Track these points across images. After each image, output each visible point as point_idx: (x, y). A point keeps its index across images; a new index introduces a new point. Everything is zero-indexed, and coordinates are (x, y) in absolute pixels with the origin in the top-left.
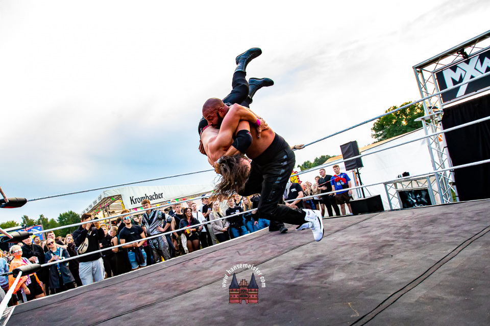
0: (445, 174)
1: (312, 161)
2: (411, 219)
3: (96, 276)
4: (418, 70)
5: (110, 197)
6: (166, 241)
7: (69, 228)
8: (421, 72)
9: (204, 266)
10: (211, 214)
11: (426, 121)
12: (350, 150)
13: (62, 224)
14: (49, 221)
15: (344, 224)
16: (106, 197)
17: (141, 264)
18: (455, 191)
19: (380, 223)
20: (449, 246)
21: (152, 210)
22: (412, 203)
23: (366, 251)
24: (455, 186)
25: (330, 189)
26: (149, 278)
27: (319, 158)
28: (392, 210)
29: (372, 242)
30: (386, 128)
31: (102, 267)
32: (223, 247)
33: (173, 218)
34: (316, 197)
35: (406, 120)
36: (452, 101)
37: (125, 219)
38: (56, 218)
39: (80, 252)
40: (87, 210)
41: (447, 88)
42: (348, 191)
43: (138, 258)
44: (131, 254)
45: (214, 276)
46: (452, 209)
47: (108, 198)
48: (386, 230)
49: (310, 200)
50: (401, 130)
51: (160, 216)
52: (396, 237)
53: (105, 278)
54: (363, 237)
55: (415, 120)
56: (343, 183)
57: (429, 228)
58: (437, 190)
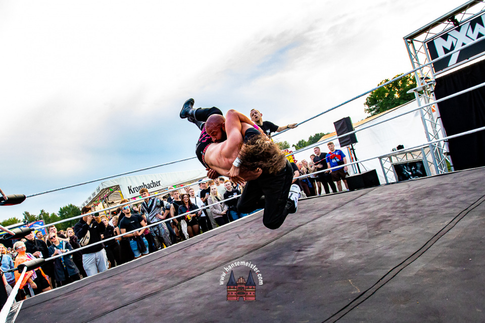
0: (439, 145)
1: (307, 140)
2: (407, 193)
3: (100, 266)
4: (408, 40)
5: (108, 188)
6: (166, 228)
7: (70, 221)
8: (412, 42)
9: (205, 252)
10: (209, 198)
11: (419, 92)
12: (344, 126)
13: (63, 217)
14: (50, 215)
15: (342, 201)
16: (105, 188)
17: (144, 252)
18: (450, 161)
19: (377, 198)
20: (446, 218)
21: (150, 198)
22: (407, 176)
23: (364, 228)
24: (449, 156)
25: (325, 167)
26: (152, 265)
27: (313, 136)
28: (388, 184)
29: (370, 218)
30: (379, 102)
31: (105, 257)
32: (223, 231)
33: (172, 204)
34: (311, 175)
35: (398, 93)
36: (444, 70)
37: (125, 209)
38: (57, 212)
39: (82, 244)
40: (87, 202)
41: (438, 57)
42: (343, 167)
43: (140, 246)
44: (133, 243)
45: (217, 260)
46: (448, 179)
47: (107, 189)
48: (383, 205)
49: (306, 179)
50: (394, 103)
51: (159, 204)
52: (393, 212)
53: (109, 268)
54: (360, 214)
55: (408, 92)
56: (338, 160)
57: (425, 201)
58: (432, 161)
